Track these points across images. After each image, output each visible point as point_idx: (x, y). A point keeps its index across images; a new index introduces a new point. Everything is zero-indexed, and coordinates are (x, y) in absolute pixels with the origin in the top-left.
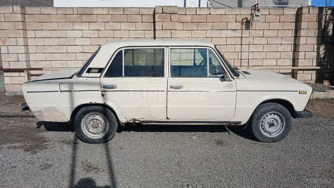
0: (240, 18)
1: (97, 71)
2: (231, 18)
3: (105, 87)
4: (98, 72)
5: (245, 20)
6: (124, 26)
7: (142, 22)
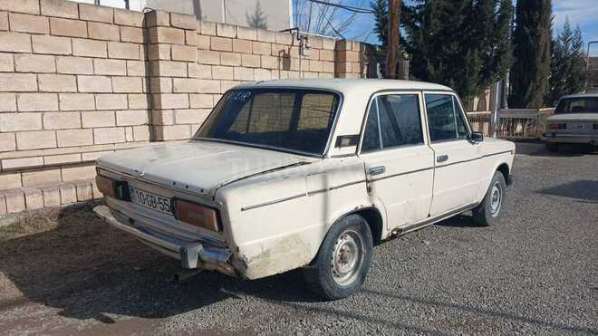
0: (276, 50)
1: (347, 141)
2: (265, 49)
3: (372, 172)
4: (351, 144)
5: (282, 55)
6: (81, 47)
7: (121, 41)
